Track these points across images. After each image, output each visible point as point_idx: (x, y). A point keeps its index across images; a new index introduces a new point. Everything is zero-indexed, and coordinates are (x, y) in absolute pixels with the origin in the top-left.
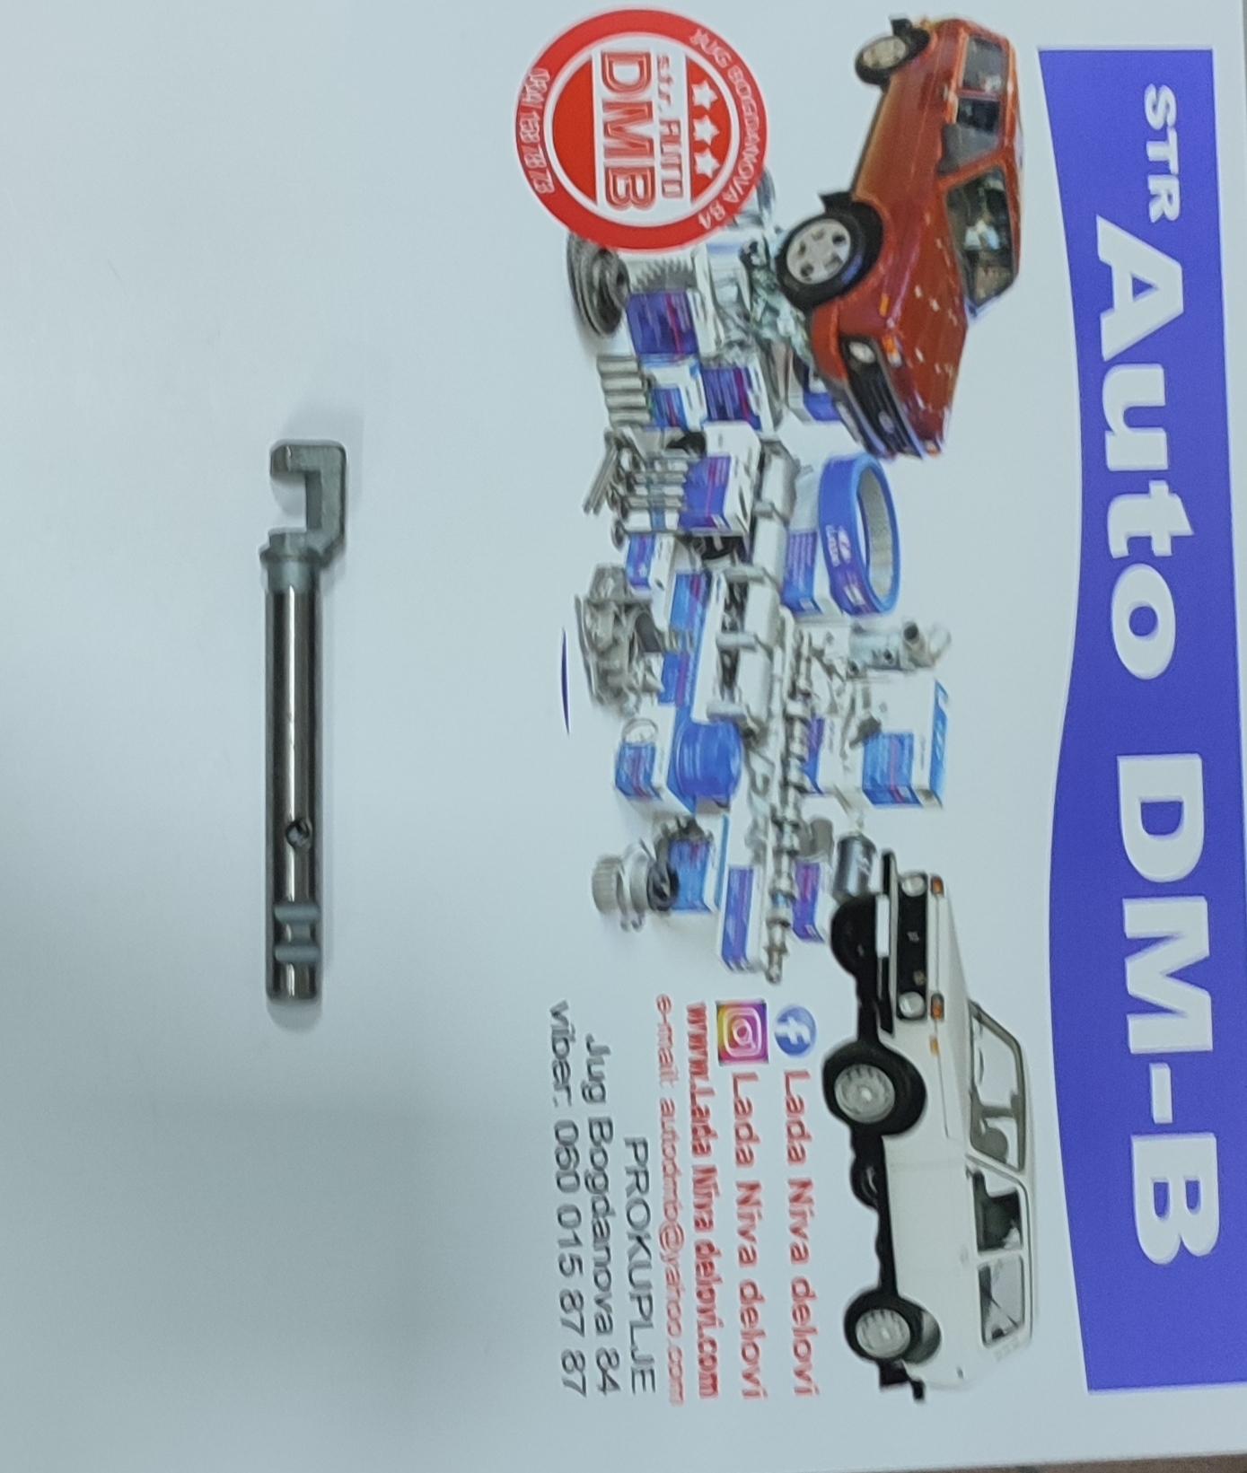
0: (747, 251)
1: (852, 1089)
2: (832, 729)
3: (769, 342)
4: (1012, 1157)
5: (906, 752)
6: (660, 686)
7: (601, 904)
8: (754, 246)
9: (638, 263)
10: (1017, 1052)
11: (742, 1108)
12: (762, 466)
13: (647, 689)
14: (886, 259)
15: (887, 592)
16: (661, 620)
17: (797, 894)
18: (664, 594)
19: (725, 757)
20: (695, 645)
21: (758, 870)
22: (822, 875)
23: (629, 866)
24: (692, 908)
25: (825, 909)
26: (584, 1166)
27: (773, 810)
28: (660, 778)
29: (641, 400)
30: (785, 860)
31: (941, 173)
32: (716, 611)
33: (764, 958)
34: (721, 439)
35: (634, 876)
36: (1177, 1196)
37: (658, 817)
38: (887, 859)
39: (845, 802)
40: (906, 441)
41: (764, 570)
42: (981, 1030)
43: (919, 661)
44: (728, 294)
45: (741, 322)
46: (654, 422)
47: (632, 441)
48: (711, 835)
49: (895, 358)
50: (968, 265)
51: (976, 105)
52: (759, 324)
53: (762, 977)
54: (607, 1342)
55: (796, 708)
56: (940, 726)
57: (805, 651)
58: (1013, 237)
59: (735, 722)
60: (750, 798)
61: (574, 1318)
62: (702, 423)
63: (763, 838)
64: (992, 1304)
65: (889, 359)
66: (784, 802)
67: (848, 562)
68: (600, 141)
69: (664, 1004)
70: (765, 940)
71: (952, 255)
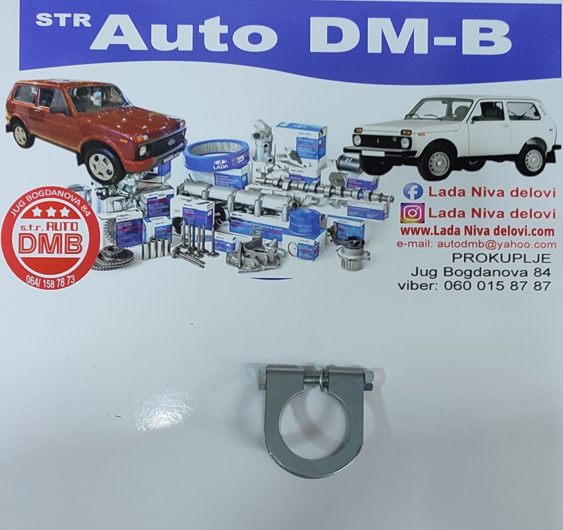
0: (100, 197)
1: (437, 169)
2: (295, 171)
3: (137, 189)
4: (468, 104)
5: (303, 140)
6: (275, 240)
7: (360, 268)
8: (98, 194)
9: (105, 242)
10: (426, 100)
11: (443, 214)
12: (188, 195)
13: (276, 246)
14: (104, 139)
15: (240, 145)
16: (249, 239)
17: (359, 189)
18: (237, 237)
19: (304, 215)
20: (258, 225)
21: (349, 204)
22: (353, 178)
23: (345, 256)
24: (363, 231)
25: (365, 177)
26: (462, 279)
27: (325, 196)
28: (311, 242)
29: (160, 243)
30: (345, 192)
31: (71, 114)
32: (246, 216)
33: (384, 203)
34: (176, 211)
35: (349, 254)
36: (486, 37)
37: (326, 244)
38: (346, 150)
39: (324, 167)
40: (180, 134)
41: (230, 195)
42: (416, 115)
43: (269, 134)
44: (118, 205)
45: (129, 201)
46: (169, 238)
47: (177, 247)
48: (334, 222)
49: (145, 137)
50: (109, 105)
51: (42, 98)
52: (129, 193)
53: (391, 204)
54: (531, 273)
55: (285, 185)
56: (294, 126)
57: (263, 181)
58: (98, 85)
59: (289, 211)
60: (321, 206)
61: (520, 285)
62: (170, 218)
63: (336, 202)
64: (525, 115)
65: (145, 140)
66: (323, 192)
67: (227, 162)
68: (55, 255)
69: (400, 244)
70: (377, 202)
71: (103, 112)
